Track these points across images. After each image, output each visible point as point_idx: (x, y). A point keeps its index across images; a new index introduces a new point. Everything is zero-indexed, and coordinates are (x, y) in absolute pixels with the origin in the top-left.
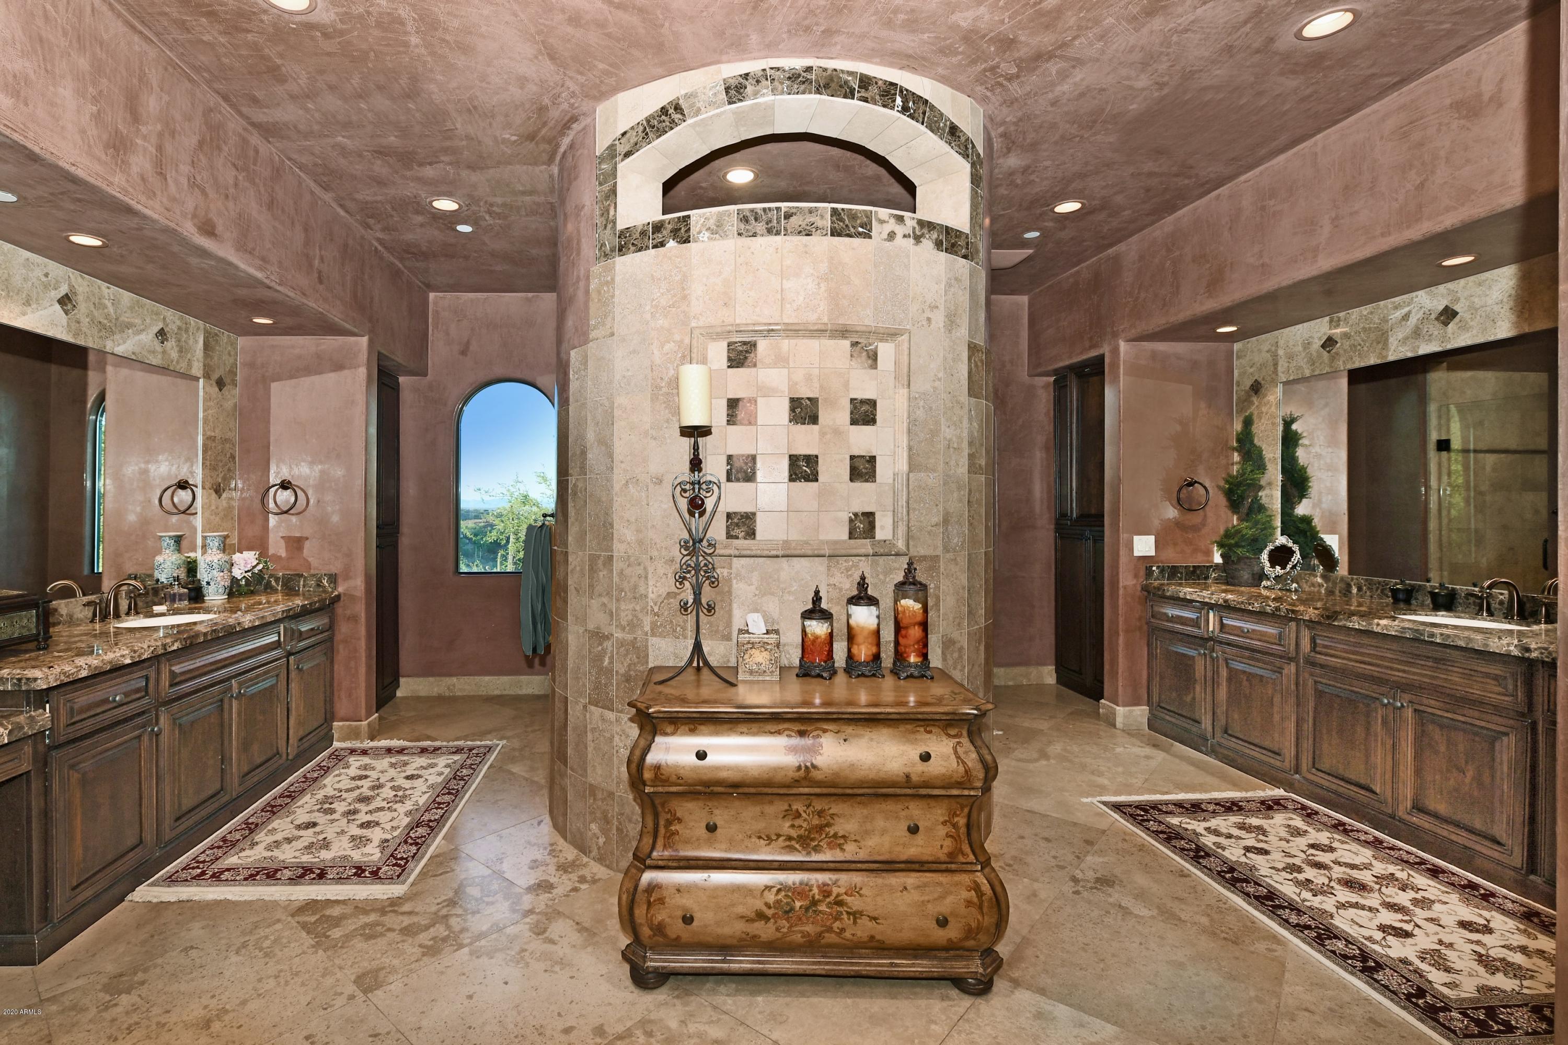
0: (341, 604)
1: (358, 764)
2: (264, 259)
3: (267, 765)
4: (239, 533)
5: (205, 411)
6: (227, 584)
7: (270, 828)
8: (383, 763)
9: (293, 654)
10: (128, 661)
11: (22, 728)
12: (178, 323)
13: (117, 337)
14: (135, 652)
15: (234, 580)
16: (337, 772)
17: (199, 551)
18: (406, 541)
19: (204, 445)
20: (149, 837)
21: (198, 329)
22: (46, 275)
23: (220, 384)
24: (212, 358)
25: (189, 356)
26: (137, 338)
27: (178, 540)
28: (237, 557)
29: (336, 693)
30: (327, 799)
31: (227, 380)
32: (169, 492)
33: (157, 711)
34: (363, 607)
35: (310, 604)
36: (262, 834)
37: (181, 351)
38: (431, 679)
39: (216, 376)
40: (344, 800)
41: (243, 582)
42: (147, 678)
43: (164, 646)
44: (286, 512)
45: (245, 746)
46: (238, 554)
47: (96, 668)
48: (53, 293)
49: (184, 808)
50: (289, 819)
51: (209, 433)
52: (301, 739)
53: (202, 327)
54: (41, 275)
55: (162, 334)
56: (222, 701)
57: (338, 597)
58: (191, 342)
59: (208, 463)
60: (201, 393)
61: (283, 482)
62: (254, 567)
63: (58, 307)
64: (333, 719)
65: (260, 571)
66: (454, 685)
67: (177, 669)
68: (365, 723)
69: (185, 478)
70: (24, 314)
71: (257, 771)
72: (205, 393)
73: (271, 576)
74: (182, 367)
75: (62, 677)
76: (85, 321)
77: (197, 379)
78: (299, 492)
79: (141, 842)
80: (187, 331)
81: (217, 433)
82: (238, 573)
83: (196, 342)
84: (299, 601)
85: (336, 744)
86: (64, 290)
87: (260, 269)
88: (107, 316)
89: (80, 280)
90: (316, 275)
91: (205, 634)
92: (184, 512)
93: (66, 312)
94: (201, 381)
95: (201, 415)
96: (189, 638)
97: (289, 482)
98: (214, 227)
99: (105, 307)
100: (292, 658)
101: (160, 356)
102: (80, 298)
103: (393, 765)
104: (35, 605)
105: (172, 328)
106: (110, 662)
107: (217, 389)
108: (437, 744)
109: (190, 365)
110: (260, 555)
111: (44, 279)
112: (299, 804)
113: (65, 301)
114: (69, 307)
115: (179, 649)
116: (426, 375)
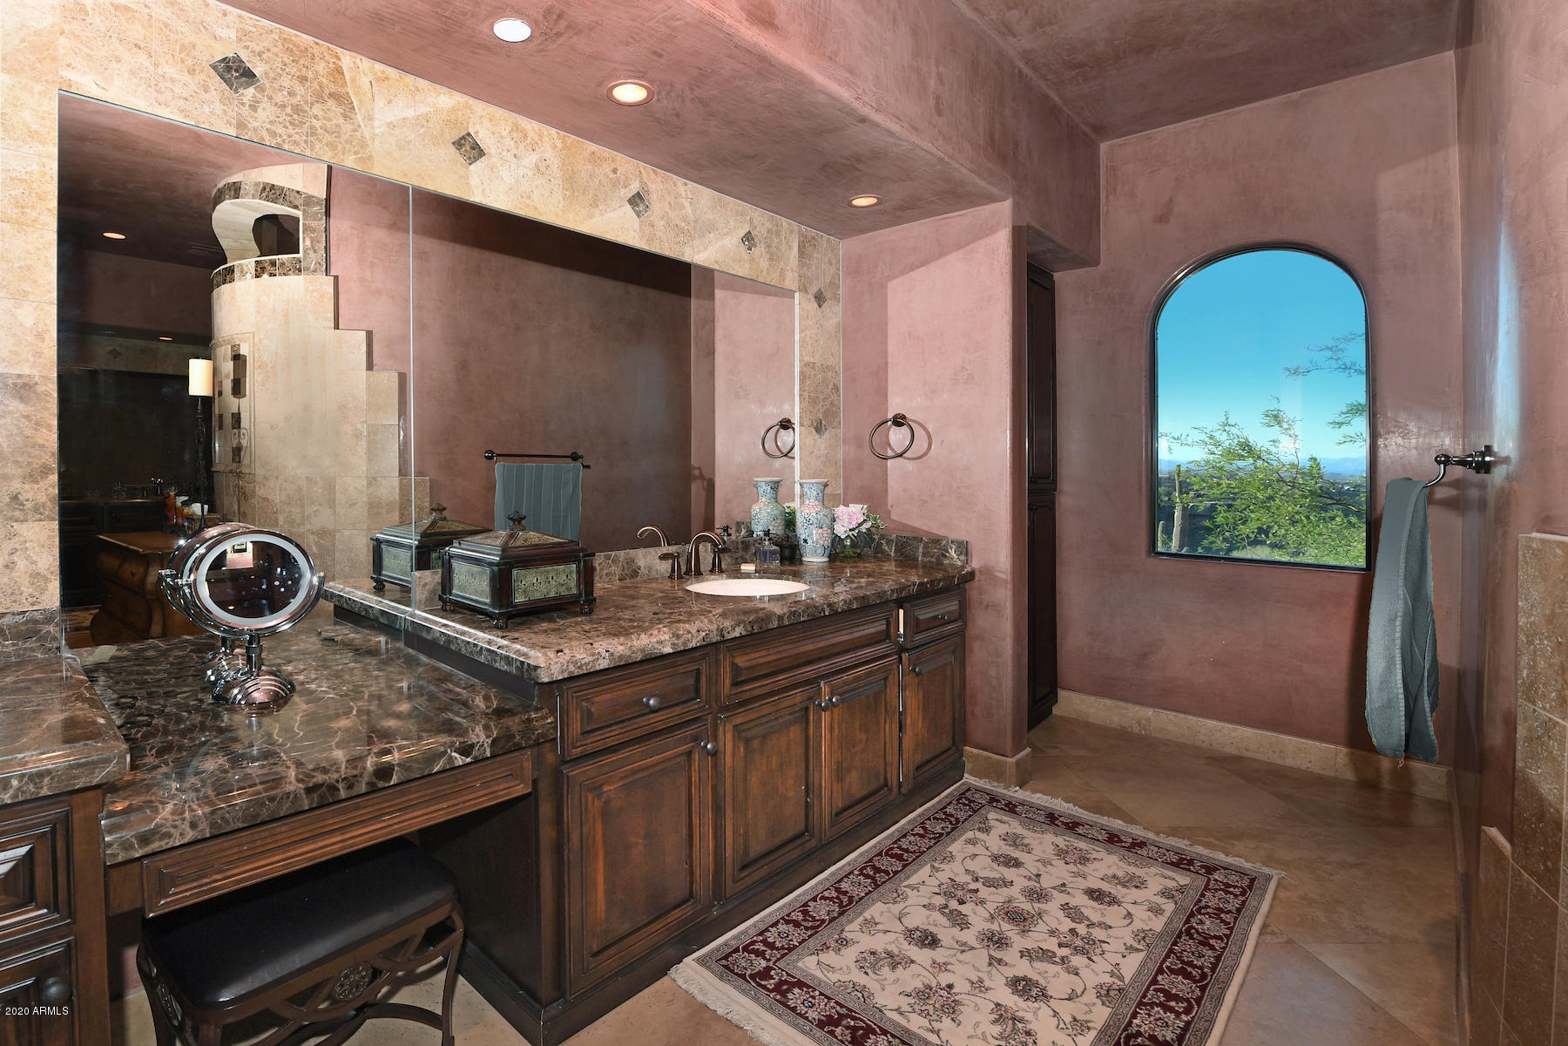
0: (975, 584)
1: (1003, 829)
2: (851, 71)
3: (871, 800)
4: (845, 481)
5: (801, 331)
6: (828, 543)
7: (867, 914)
8: (1045, 842)
9: (906, 650)
10: (668, 650)
11: (514, 736)
12: (768, 225)
13: (696, 243)
14: (678, 637)
15: (836, 540)
16: (970, 835)
17: (797, 499)
18: (1070, 500)
19: (802, 373)
20: (703, 886)
21: (792, 232)
22: (615, 171)
23: (820, 299)
24: (809, 267)
25: (782, 264)
26: (720, 243)
27: (776, 486)
28: (841, 510)
29: (969, 709)
30: (953, 890)
31: (828, 294)
32: (771, 434)
33: (716, 718)
34: (1009, 593)
35: (932, 582)
36: (855, 926)
37: (771, 259)
38: (1108, 702)
39: (814, 289)
40: (982, 902)
41: (848, 542)
42: (698, 672)
43: (721, 631)
44: (900, 455)
45: (840, 774)
46: (842, 508)
47: (621, 657)
48: (623, 191)
49: (753, 855)
50: (896, 908)
51: (807, 359)
52: (918, 768)
53: (796, 229)
54: (608, 171)
55: (748, 239)
56: (807, 709)
57: (972, 575)
58: (783, 247)
59: (806, 395)
60: (797, 311)
61: (895, 417)
62: (860, 525)
63: (628, 207)
64: (966, 741)
65: (868, 530)
66: (1148, 720)
67: (741, 661)
68: (1012, 760)
69: (788, 417)
70: (591, 216)
71: (857, 808)
72: (802, 309)
73: (883, 537)
74: (773, 279)
75: (572, 668)
76: (660, 224)
77: (790, 294)
78: (918, 431)
79: (691, 895)
80: (778, 234)
81: (817, 359)
82: (841, 530)
83: (790, 247)
84: (914, 578)
85: (968, 778)
86: (635, 187)
87: (848, 84)
88: (685, 219)
89: (653, 175)
90: (932, 102)
91: (780, 618)
92: (786, 455)
93: (638, 214)
94: (797, 295)
95: (797, 338)
96: (757, 621)
97: (904, 417)
98: (772, 14)
99: (683, 207)
100: (905, 656)
101: (747, 265)
102: (654, 197)
103: (1062, 853)
104: (576, 560)
105: (760, 232)
106: (643, 651)
107: (816, 305)
108: (1138, 832)
109: (782, 276)
110: (869, 510)
111: (612, 176)
112: (913, 880)
113: (637, 200)
114: (641, 208)
115: (742, 637)
116: (1097, 263)
